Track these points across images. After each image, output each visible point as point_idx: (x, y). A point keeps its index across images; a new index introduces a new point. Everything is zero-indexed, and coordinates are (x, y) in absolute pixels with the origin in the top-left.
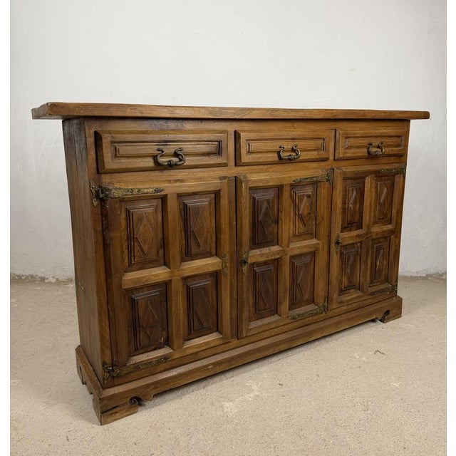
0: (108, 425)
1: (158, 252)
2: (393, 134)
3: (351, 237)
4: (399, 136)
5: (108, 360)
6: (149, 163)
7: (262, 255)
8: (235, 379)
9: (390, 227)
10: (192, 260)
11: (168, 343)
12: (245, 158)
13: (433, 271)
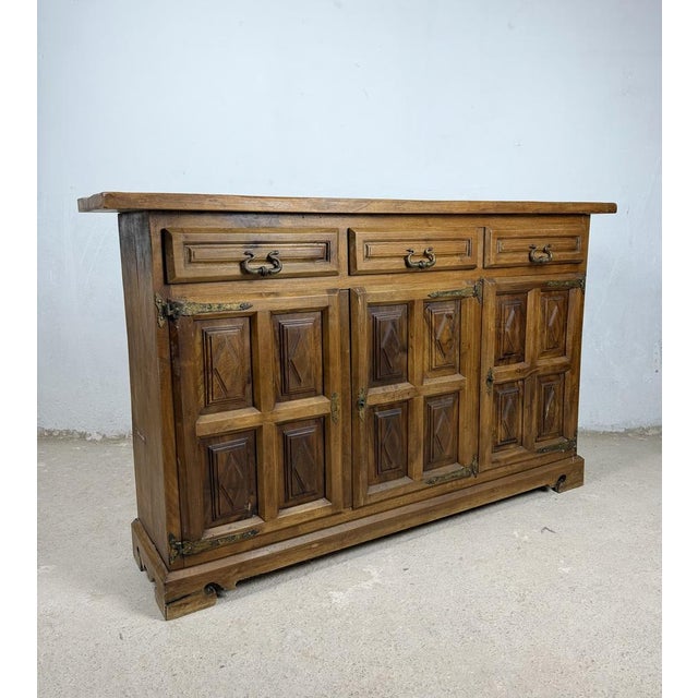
0: (176, 620)
1: (244, 388)
2: (565, 234)
3: (509, 373)
4: (573, 237)
5: (176, 532)
6: (235, 270)
7: (385, 395)
8: (349, 563)
9: (563, 360)
10: (290, 400)
11: (257, 511)
12: (362, 265)
13: (634, 425)
